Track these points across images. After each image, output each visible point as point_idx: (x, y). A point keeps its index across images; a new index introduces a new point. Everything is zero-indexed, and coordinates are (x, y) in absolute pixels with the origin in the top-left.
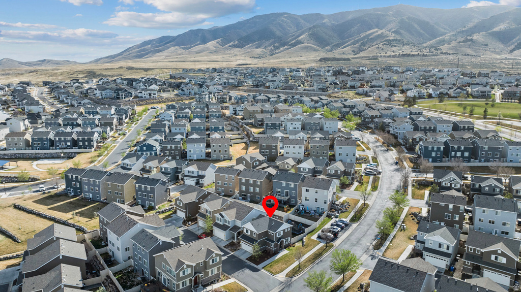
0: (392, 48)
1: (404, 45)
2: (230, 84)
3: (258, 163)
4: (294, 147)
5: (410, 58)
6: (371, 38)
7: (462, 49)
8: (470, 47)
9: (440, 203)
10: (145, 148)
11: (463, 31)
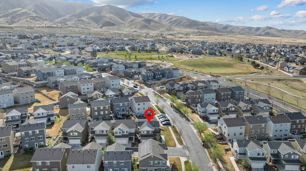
0: (37, 22)
1: (44, 20)
5: (53, 28)
6: (19, 14)
7: (79, 24)
8: (82, 24)
11: (75, 15)
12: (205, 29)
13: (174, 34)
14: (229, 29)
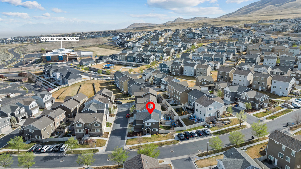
2: (277, 30)
3: (206, 83)
4: (240, 76)
9: (276, 141)
10: (163, 66)
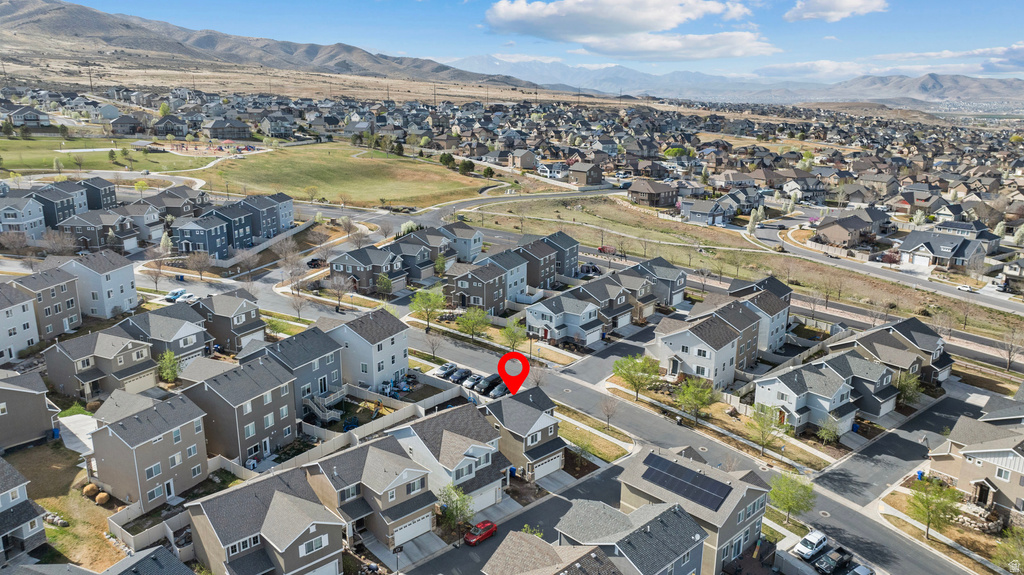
12: (136, 43)
13: (26, 56)
14: (220, 48)
